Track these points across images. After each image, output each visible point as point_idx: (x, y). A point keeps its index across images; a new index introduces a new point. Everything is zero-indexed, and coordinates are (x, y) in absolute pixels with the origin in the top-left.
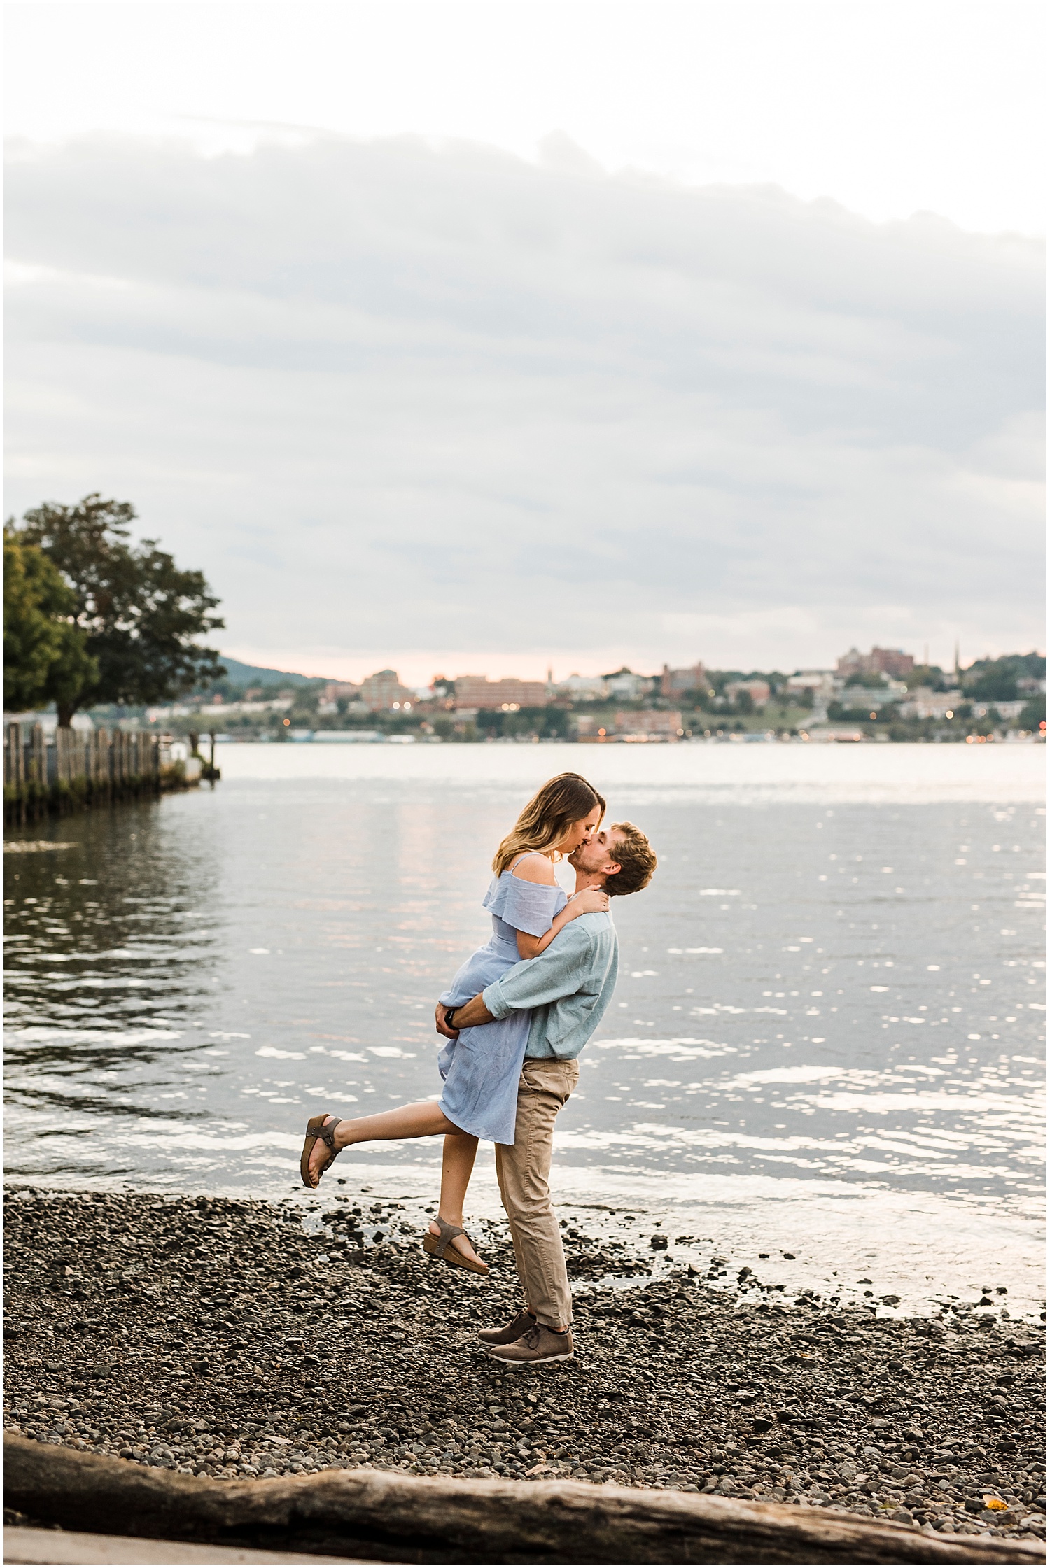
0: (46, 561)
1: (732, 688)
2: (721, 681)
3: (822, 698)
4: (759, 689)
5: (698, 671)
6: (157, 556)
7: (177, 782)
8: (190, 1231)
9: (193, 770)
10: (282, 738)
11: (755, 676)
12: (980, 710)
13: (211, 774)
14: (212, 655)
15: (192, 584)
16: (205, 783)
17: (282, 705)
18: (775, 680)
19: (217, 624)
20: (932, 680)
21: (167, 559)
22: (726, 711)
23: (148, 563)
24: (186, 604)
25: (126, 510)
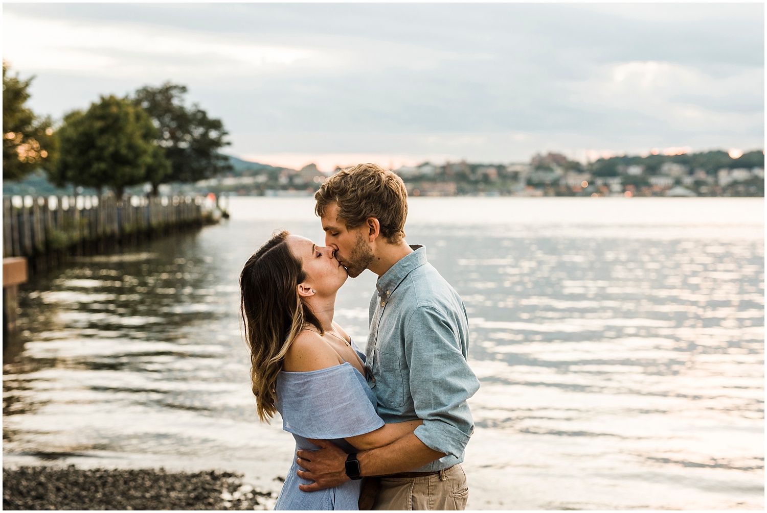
0: (145, 115)
1: (480, 172)
2: (474, 168)
3: (523, 176)
4: (492, 172)
5: (463, 164)
6: (199, 111)
7: (209, 221)
8: (205, 489)
9: (217, 215)
10: (261, 194)
11: (491, 166)
12: (599, 182)
13: (226, 216)
14: (226, 158)
15: (216, 125)
16: (223, 221)
17: (262, 179)
18: (500, 168)
19: (229, 144)
20: (576, 167)
21: (204, 113)
22: (476, 182)
23: (195, 115)
24: (213, 134)
25: (184, 89)
